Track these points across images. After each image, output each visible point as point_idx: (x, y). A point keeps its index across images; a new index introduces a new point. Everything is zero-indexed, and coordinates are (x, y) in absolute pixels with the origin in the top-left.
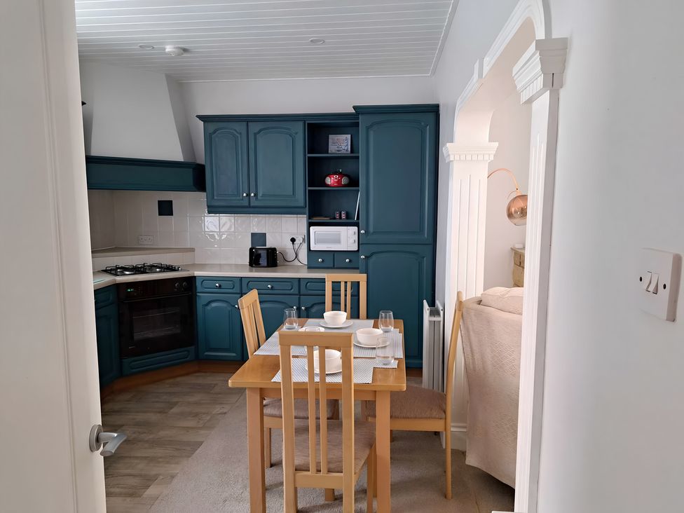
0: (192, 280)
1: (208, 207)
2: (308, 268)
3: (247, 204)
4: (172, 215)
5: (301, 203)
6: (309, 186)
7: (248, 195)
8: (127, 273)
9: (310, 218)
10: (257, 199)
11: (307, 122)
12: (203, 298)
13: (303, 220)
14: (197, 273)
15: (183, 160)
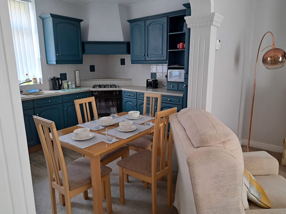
0: (121, 92)
1: (132, 61)
2: (167, 90)
3: (144, 59)
4: (125, 65)
5: (165, 58)
6: (169, 50)
7: (145, 55)
8: (98, 87)
9: (169, 65)
10: (148, 57)
11: (169, 17)
12: (125, 99)
13: (165, 66)
14: (123, 89)
15: (123, 41)
